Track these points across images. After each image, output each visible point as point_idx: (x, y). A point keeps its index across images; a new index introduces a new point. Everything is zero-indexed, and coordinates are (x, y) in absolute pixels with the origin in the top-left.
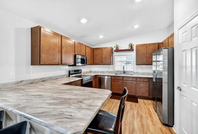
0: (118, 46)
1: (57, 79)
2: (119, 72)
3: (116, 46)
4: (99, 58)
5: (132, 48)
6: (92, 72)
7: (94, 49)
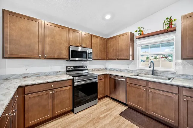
0: (142, 29)
1: (47, 75)
2: (144, 72)
3: (138, 30)
4: (113, 50)
5: (170, 26)
6: (107, 69)
7: (107, 40)
